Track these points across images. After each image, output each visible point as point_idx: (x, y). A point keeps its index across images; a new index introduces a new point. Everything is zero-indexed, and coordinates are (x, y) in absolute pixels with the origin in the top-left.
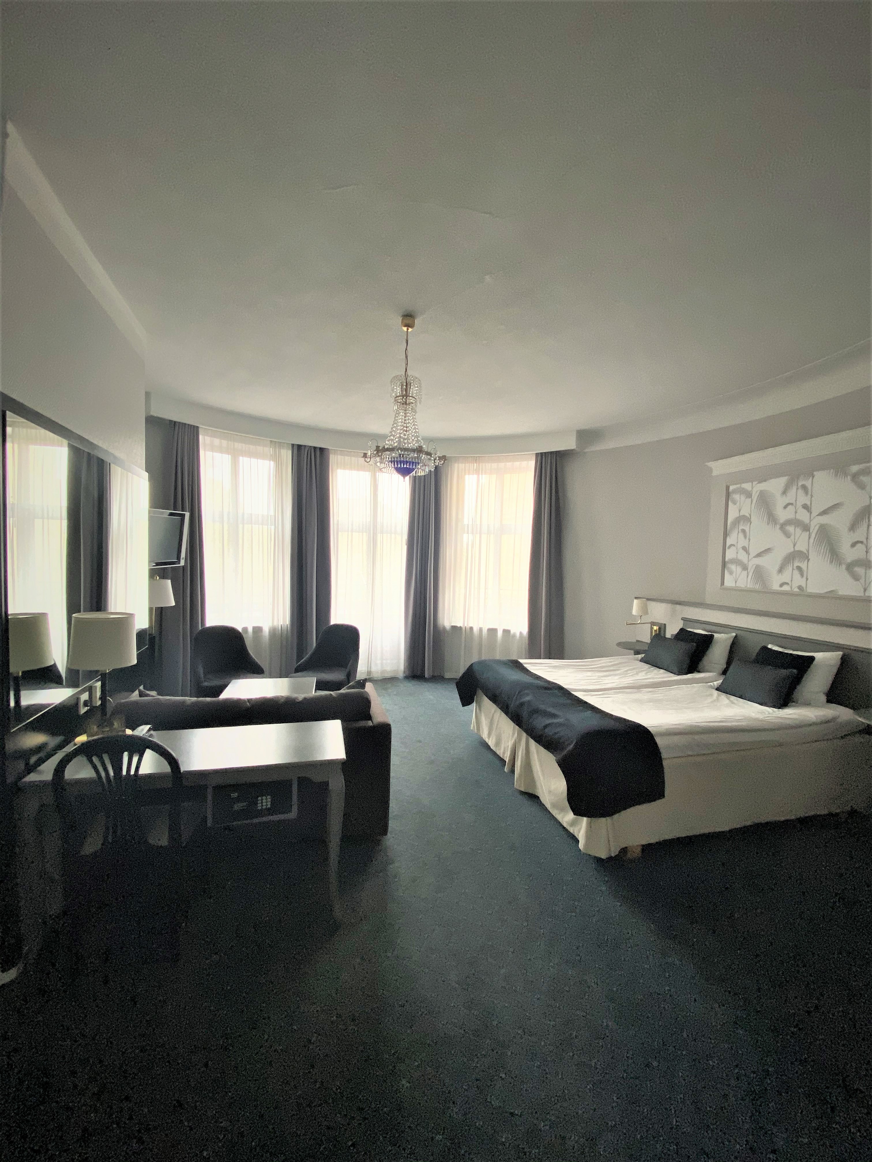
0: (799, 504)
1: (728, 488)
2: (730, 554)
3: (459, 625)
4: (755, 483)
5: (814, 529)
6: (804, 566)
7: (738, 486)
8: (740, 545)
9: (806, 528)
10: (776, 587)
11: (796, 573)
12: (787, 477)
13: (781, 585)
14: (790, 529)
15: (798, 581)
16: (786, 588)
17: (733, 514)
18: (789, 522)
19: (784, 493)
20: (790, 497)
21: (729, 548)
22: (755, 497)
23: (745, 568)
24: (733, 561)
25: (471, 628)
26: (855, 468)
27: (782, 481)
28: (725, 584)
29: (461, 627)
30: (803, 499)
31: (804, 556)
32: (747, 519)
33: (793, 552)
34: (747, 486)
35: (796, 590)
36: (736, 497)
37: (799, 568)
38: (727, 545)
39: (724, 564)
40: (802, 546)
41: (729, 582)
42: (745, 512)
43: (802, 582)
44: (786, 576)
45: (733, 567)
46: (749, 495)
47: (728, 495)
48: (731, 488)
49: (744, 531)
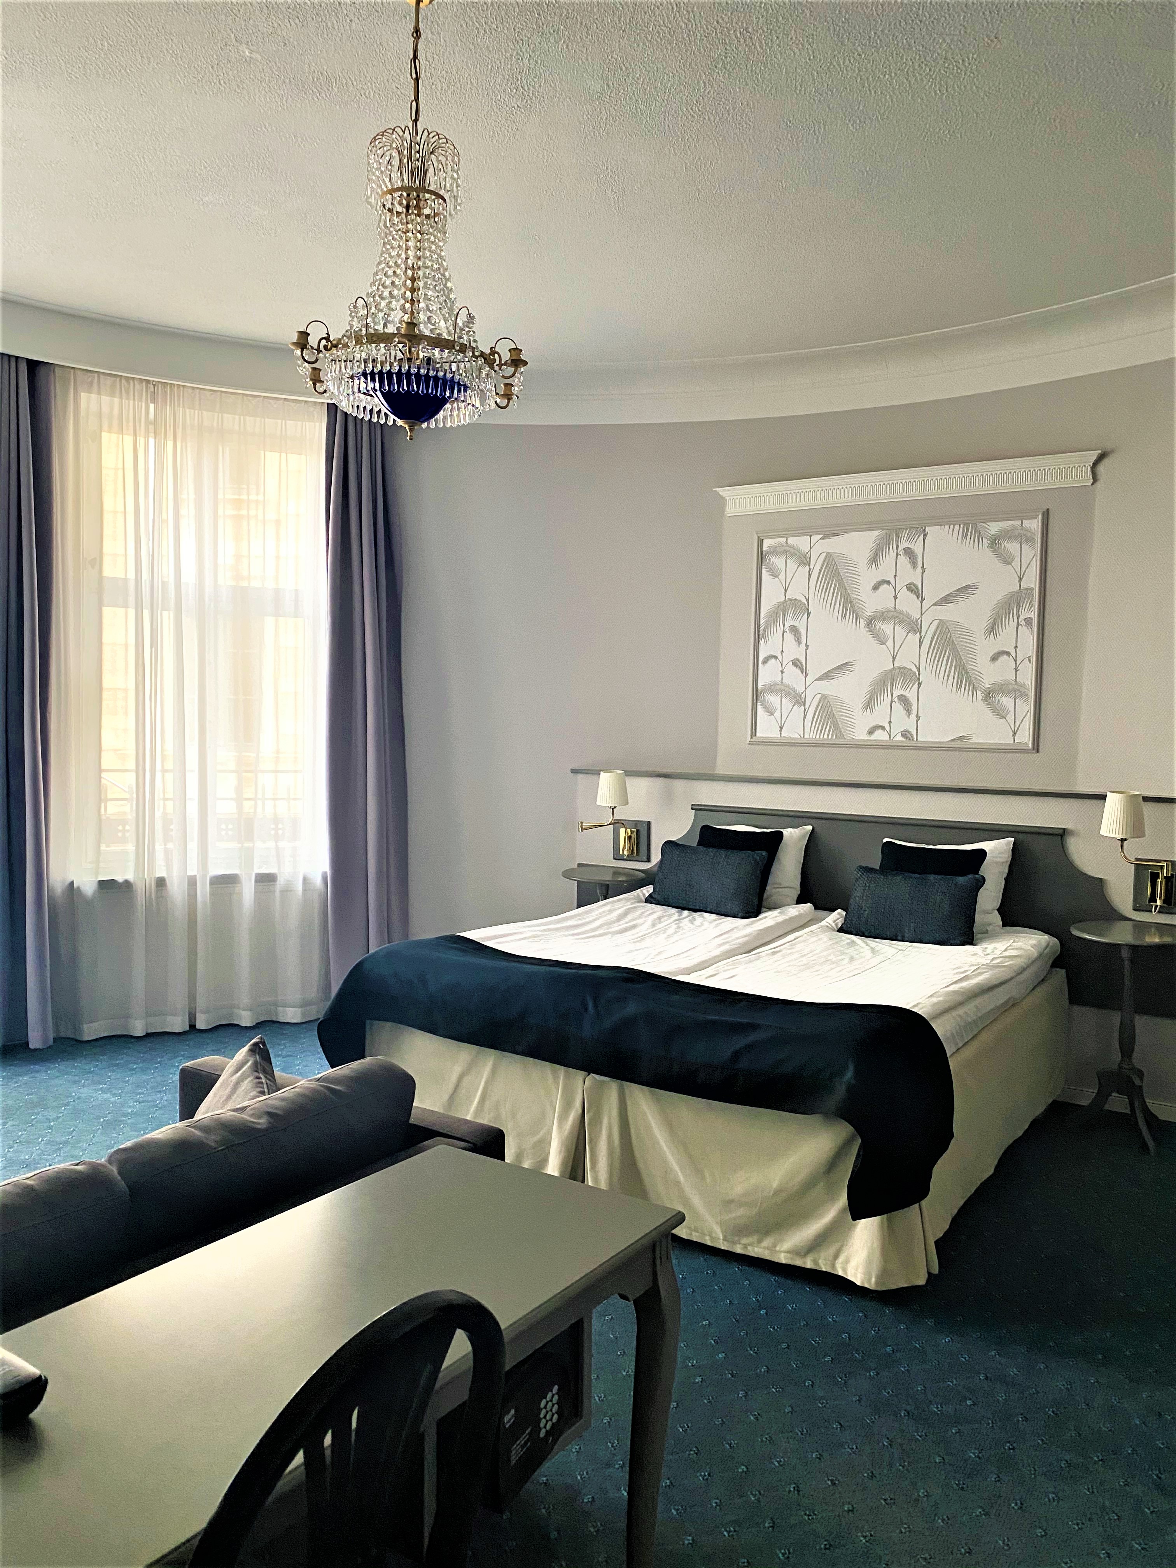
0: (901, 584)
1: (761, 542)
2: (767, 675)
3: (120, 879)
4: (815, 538)
5: (929, 629)
6: (911, 695)
7: (783, 540)
8: (788, 658)
9: (914, 627)
10: (861, 735)
11: (898, 707)
12: (876, 533)
13: (871, 732)
14: (886, 628)
15: (901, 722)
16: (880, 736)
17: (771, 595)
18: (883, 616)
19: (874, 560)
20: (886, 567)
21: (765, 662)
22: (817, 564)
23: (799, 700)
24: (772, 688)
25: (161, 883)
26: (994, 528)
27: (869, 538)
28: (758, 735)
29: (127, 882)
30: (908, 574)
31: (912, 677)
32: (802, 608)
33: (891, 671)
34: (801, 543)
35: (899, 738)
36: (778, 561)
37: (903, 700)
38: (761, 658)
39: (756, 695)
40: (907, 660)
41: (767, 728)
42: (796, 592)
43: (909, 724)
44: (880, 714)
45: (773, 700)
46: (804, 560)
47: (762, 558)
48: (767, 543)
49: (794, 630)
